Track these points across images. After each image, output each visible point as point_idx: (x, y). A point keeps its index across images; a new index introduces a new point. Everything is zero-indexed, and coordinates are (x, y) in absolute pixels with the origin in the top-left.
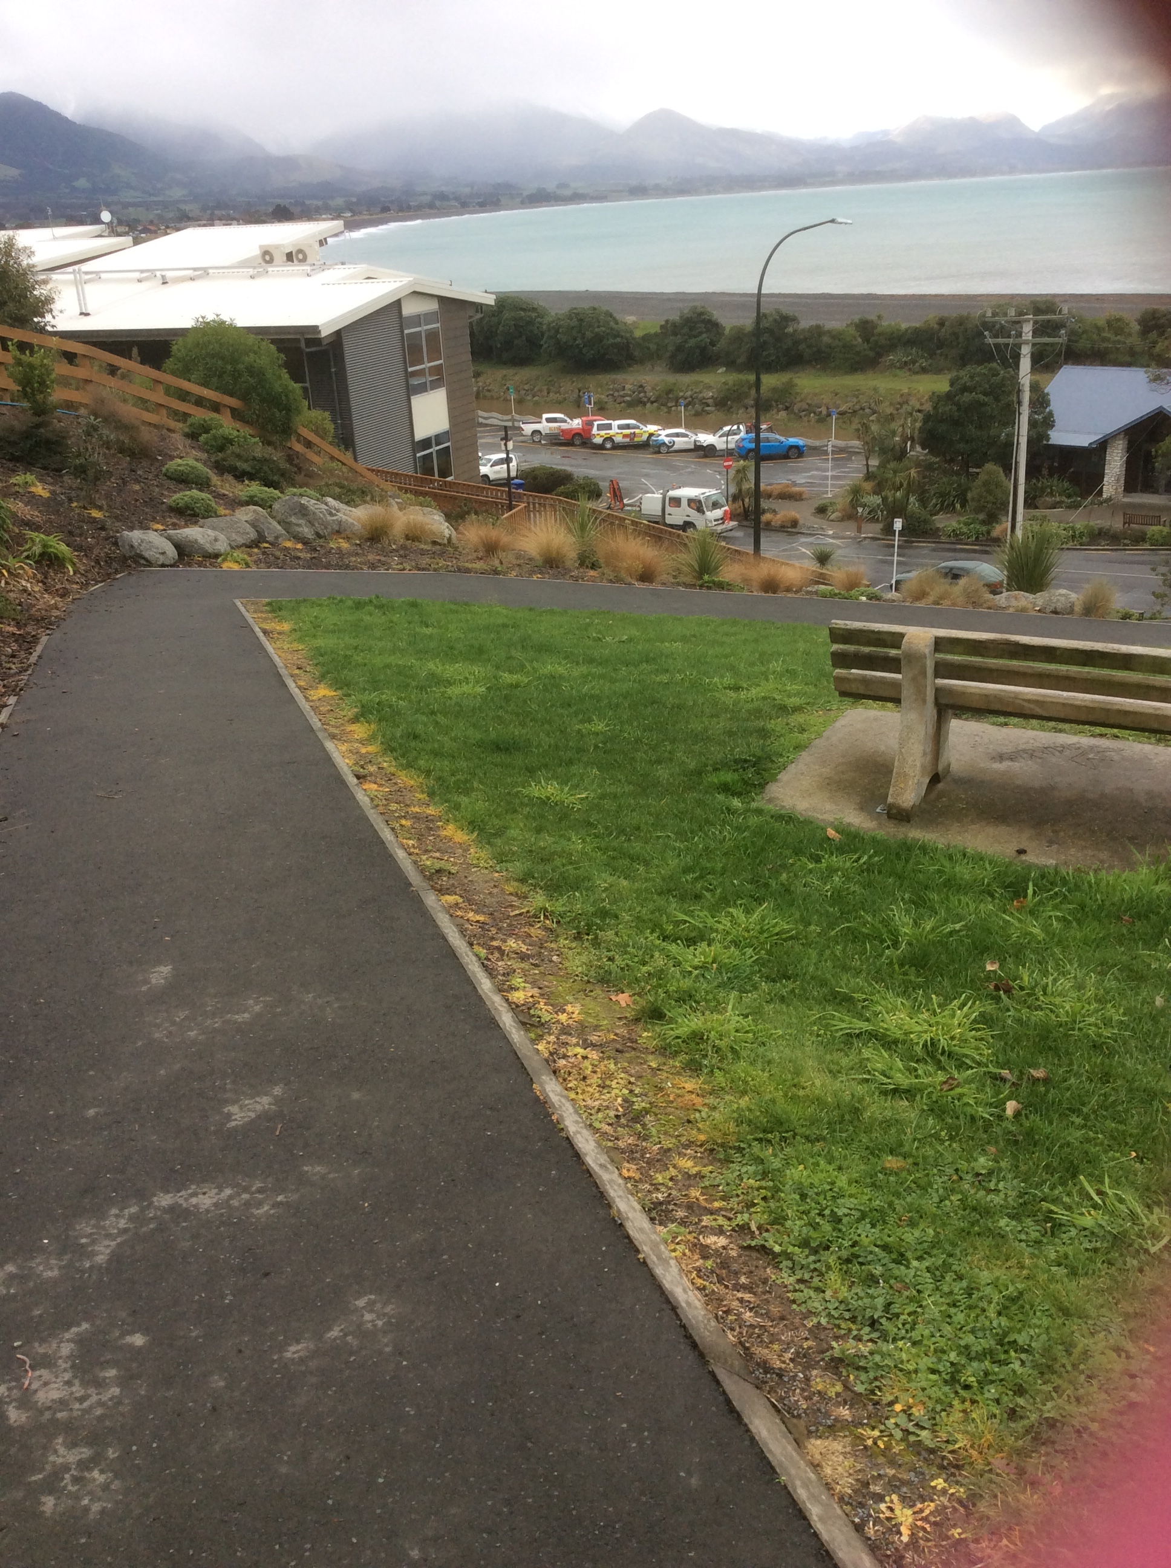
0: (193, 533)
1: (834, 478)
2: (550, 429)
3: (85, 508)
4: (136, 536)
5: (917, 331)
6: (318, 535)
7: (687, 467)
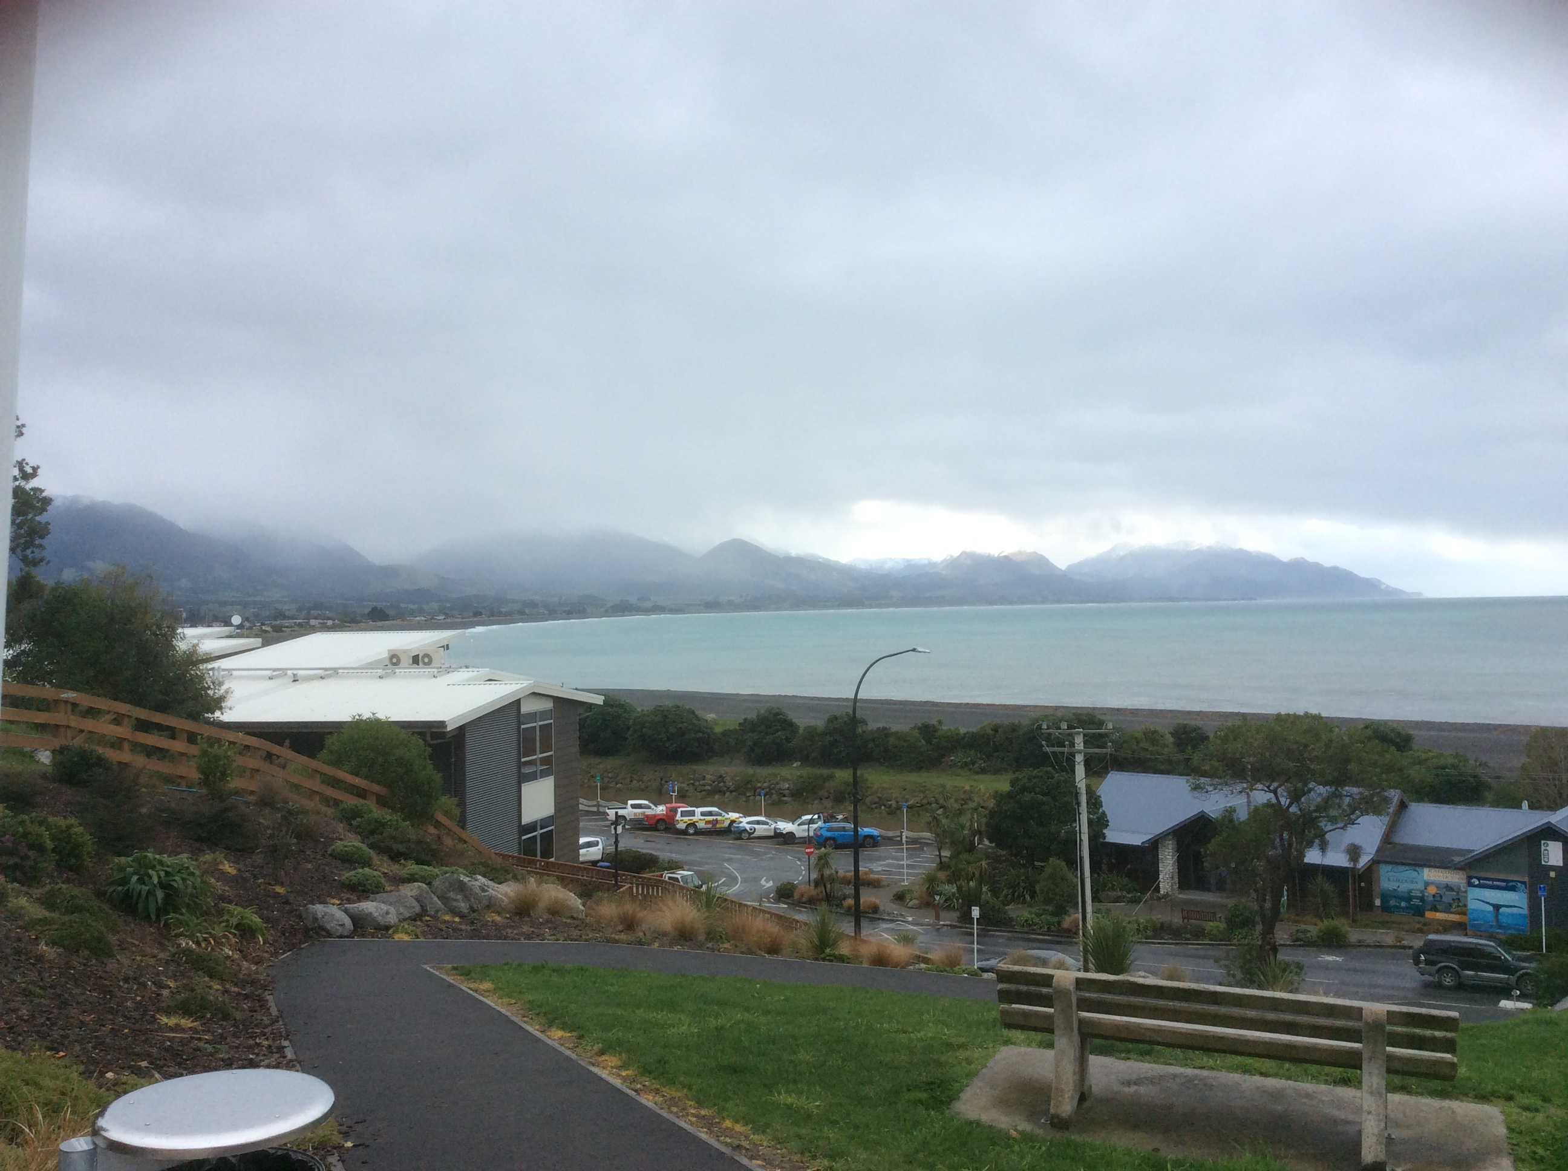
0: (369, 906)
1: (908, 866)
2: (635, 814)
3: (270, 884)
4: (319, 908)
5: (974, 736)
6: (473, 910)
7: (766, 854)
